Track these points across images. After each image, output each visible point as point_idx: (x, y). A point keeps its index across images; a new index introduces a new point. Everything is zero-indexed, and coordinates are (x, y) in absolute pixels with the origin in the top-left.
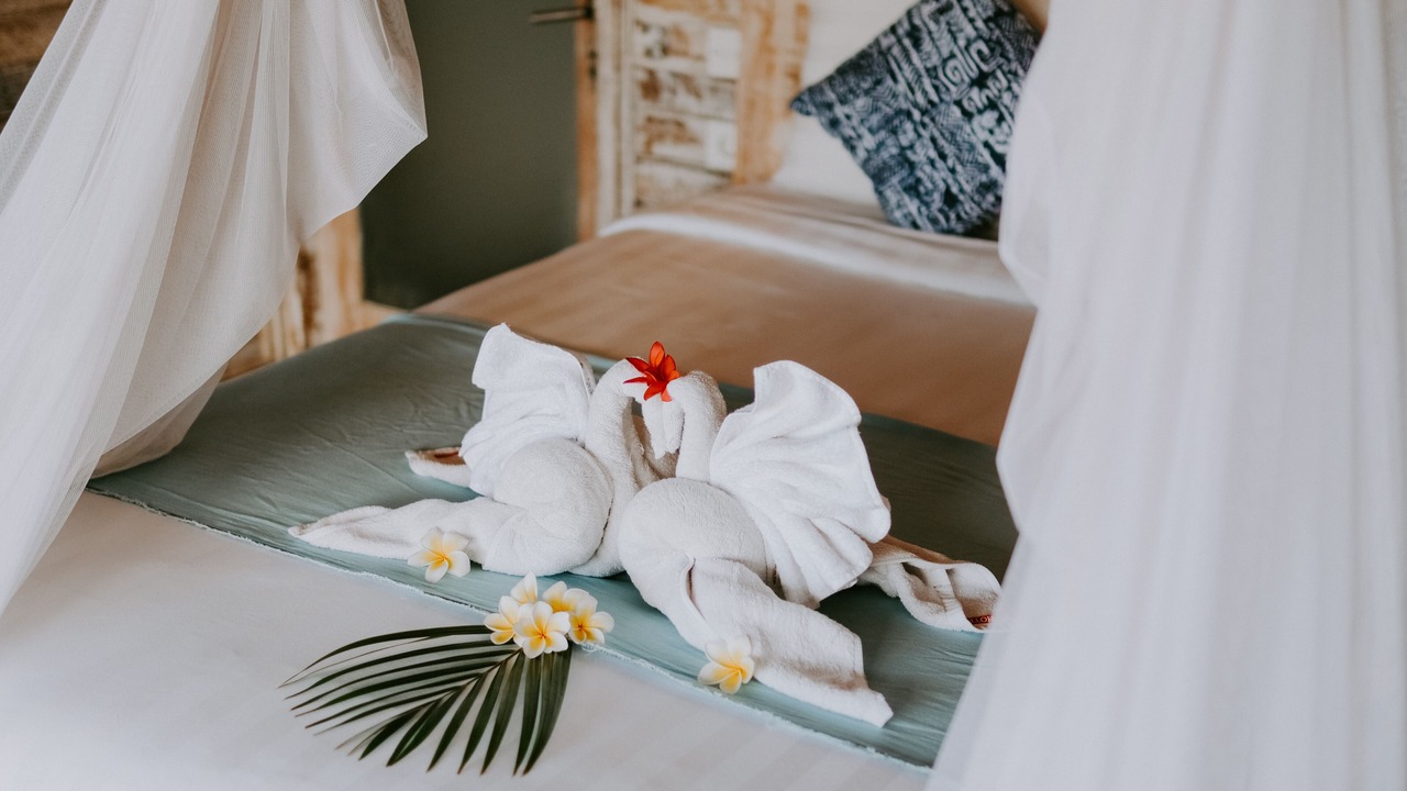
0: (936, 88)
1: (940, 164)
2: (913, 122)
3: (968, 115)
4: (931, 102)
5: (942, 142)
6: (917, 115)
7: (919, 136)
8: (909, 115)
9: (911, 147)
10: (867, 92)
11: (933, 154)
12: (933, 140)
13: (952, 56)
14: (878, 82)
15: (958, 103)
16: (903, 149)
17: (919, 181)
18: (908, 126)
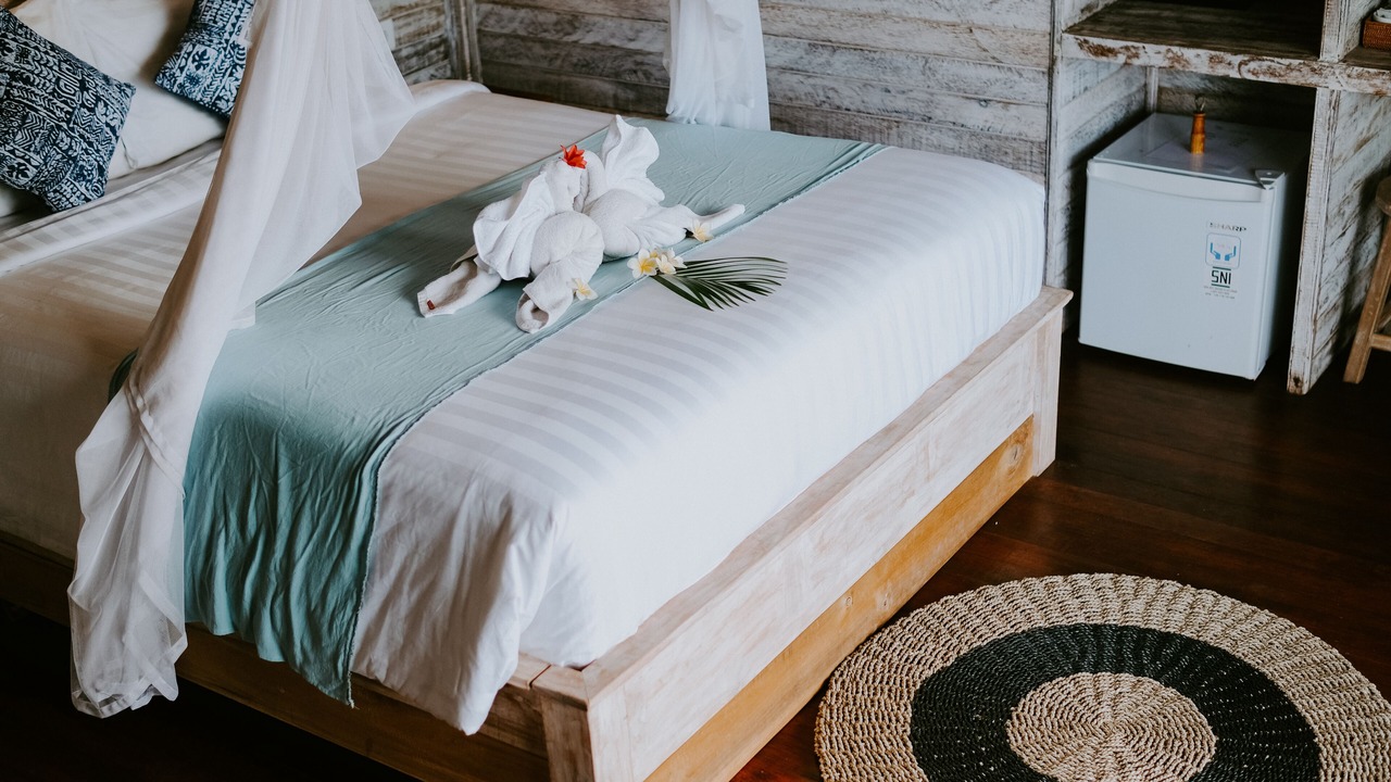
0: (65, 102)
1: (91, 150)
2: (65, 131)
3: (91, 110)
4: (67, 112)
5: (87, 135)
6: (64, 125)
7: (72, 138)
8: (59, 127)
9: (71, 147)
10: (20, 127)
11: (85, 145)
12: (82, 136)
13: (58, 79)
14: (24, 118)
15: (83, 105)
16: (66, 151)
17: (82, 167)
18: (62, 135)
